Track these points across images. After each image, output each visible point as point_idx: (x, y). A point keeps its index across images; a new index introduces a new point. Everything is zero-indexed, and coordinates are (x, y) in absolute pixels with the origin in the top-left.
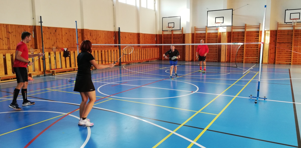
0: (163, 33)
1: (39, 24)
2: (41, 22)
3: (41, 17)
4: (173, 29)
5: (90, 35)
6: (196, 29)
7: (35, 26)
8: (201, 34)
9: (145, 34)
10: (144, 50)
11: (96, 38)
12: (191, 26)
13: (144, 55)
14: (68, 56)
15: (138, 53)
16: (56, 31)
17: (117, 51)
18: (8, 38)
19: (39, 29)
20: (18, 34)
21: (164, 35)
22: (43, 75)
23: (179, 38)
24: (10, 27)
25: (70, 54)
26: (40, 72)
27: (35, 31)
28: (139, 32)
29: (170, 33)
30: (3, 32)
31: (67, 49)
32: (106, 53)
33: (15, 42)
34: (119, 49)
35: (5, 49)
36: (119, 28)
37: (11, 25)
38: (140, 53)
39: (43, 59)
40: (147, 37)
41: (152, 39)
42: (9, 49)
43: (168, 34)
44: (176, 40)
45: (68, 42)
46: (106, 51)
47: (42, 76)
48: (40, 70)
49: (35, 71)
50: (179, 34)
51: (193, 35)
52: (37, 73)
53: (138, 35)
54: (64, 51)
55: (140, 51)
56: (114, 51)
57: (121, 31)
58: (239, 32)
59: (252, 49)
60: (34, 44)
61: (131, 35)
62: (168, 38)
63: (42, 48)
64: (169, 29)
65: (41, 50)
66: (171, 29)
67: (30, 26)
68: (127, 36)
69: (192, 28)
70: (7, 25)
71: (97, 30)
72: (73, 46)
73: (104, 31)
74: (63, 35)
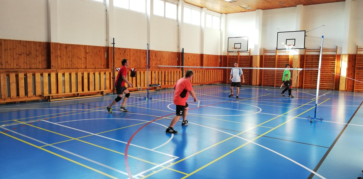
0: (228, 54)
1: (112, 46)
2: (114, 43)
3: (114, 38)
4: (240, 50)
5: (155, 56)
6: (265, 51)
7: (108, 47)
8: (271, 56)
9: (209, 55)
10: (207, 72)
11: (160, 59)
12: (259, 47)
13: (207, 78)
14: (135, 76)
15: (201, 75)
16: (125, 52)
17: (180, 72)
18: (86, 58)
19: (112, 50)
20: (94, 54)
21: (229, 56)
22: (113, 93)
23: (246, 60)
24: (87, 48)
25: (137, 74)
26: (110, 90)
27: (108, 52)
28: (202, 53)
29: (236, 54)
30: (82, 52)
31: (134, 69)
32: (169, 75)
33: (91, 62)
34: (182, 70)
35: (82, 68)
36: (183, 49)
37: (89, 46)
38: (203, 75)
39: (114, 78)
40: (211, 59)
41: (216, 61)
42: (86, 68)
43: (233, 56)
44: (242, 62)
45: (135, 62)
46: (169, 72)
47: (111, 94)
48: (110, 88)
49: (106, 89)
50: (246, 56)
51: (261, 57)
52: (108, 91)
53: (202, 56)
54: (132, 71)
55: (203, 73)
56: (177, 72)
57: (185, 52)
58: (313, 56)
59: (327, 75)
60: (106, 63)
61: (194, 56)
62: (233, 60)
63: (113, 68)
64: (234, 50)
65: (112, 70)
66: (237, 50)
67: (103, 47)
68: (190, 57)
69: (261, 50)
70: (85, 46)
71: (161, 51)
72: (139, 66)
73: (168, 52)
74: (131, 56)
